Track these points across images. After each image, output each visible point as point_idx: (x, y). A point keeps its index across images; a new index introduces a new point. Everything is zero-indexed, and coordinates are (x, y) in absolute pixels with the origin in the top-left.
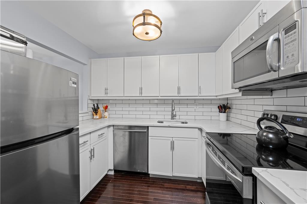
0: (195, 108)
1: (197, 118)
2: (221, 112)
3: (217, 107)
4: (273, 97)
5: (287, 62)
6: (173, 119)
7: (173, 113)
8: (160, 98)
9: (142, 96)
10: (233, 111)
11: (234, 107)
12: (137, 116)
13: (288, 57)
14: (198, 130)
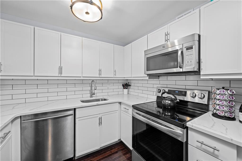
0: (108, 86)
1: (109, 94)
2: (125, 89)
3: (122, 85)
4: (159, 79)
5: (188, 64)
6: (92, 97)
7: (92, 92)
8: (82, 78)
9: (61, 76)
10: (132, 87)
11: (132, 84)
12: (50, 99)
13: (188, 62)
14: (119, 103)
